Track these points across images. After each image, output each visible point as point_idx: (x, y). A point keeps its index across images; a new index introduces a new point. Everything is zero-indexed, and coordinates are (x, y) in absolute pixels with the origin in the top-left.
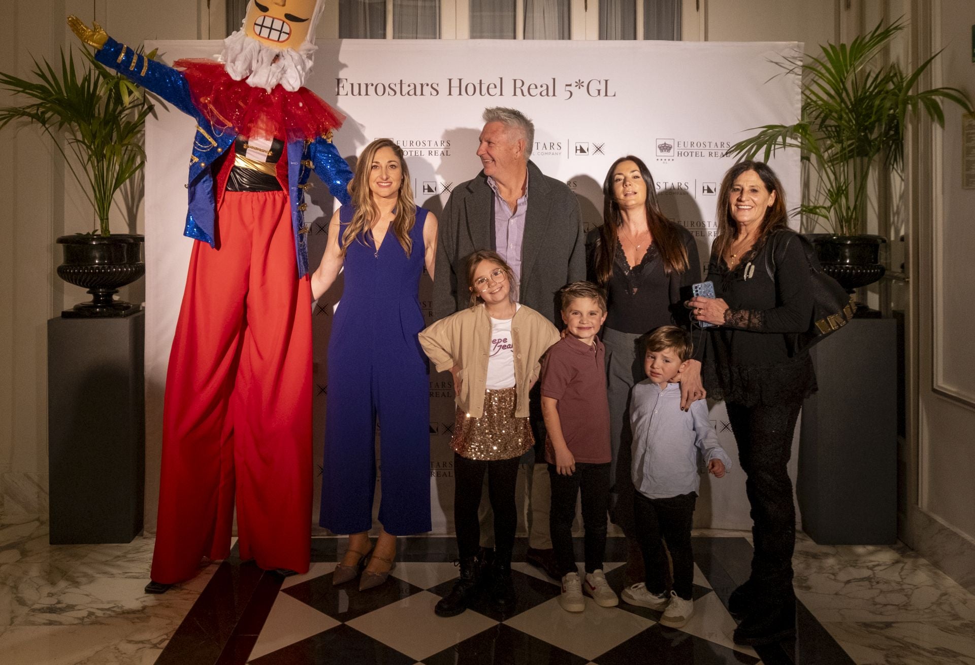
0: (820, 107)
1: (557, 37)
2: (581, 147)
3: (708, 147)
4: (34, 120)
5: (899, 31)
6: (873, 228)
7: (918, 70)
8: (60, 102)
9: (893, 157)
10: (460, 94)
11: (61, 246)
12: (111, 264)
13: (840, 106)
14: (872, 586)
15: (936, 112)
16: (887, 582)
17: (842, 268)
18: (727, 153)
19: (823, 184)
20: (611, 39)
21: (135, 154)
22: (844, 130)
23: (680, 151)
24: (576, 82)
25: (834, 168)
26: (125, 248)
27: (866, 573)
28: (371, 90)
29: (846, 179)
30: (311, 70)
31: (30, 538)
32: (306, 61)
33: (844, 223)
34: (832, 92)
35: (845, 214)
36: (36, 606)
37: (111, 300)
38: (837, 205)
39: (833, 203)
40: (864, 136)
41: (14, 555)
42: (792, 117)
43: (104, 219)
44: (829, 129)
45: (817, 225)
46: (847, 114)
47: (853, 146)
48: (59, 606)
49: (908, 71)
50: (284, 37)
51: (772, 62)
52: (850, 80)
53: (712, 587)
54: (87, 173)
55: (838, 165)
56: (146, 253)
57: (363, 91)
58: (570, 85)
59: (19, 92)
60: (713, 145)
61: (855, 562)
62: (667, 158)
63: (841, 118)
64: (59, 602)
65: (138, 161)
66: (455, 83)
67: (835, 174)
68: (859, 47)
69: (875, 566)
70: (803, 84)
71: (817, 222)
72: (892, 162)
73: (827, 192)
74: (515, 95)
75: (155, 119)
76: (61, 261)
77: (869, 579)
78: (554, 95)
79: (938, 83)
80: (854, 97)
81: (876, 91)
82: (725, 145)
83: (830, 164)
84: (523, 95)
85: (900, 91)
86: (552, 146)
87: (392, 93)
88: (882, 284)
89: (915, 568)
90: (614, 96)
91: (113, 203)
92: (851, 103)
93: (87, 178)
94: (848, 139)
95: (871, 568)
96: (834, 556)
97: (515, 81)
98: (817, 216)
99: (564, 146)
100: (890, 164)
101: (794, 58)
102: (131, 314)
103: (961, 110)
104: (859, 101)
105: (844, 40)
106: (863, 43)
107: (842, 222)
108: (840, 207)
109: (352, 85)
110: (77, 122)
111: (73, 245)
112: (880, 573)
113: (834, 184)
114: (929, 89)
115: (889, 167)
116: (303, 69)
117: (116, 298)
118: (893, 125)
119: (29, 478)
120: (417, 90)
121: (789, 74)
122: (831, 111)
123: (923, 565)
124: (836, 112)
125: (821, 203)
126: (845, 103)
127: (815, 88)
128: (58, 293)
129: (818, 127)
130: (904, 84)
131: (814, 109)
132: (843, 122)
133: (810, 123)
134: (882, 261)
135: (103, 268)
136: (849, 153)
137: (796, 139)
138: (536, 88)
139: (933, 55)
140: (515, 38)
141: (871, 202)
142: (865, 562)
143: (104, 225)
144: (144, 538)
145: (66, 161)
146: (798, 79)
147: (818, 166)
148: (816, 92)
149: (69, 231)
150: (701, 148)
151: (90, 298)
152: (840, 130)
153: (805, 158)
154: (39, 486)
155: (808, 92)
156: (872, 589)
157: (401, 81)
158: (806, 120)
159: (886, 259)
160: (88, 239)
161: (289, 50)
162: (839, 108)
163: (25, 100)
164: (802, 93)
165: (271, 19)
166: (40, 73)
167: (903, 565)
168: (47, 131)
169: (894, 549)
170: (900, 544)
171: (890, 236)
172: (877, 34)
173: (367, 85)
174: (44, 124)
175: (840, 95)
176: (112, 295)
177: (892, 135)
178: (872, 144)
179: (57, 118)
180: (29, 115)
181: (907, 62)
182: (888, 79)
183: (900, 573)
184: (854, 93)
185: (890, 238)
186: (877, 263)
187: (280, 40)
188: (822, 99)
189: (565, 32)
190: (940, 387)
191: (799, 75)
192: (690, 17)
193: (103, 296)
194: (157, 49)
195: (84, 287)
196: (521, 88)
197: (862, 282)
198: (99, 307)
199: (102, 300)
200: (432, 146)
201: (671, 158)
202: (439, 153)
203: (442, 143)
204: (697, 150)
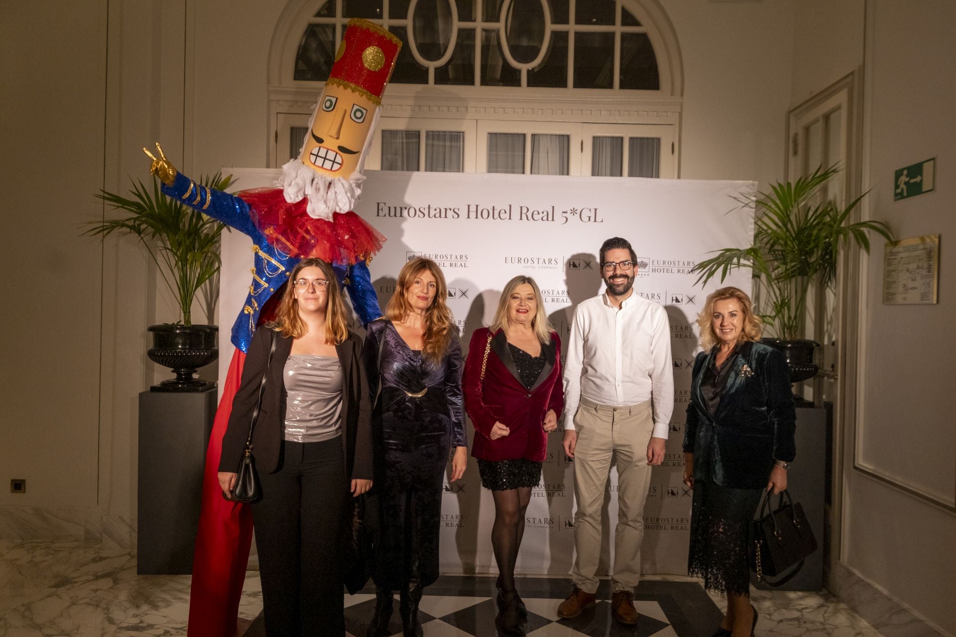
0: (769, 235)
1: (558, 173)
2: (574, 263)
3: (677, 265)
4: (133, 231)
5: (836, 174)
6: (810, 334)
7: (850, 206)
8: (152, 216)
9: (828, 277)
10: (477, 218)
11: (151, 334)
12: (190, 349)
13: (785, 234)
14: (800, 625)
15: (863, 241)
16: (813, 622)
18: (692, 271)
19: (770, 299)
20: (602, 176)
21: (213, 262)
22: (788, 254)
23: (654, 268)
24: (571, 210)
25: (779, 285)
26: (203, 337)
27: (796, 614)
28: (405, 212)
29: (789, 294)
30: (359, 197)
31: (122, 569)
32: (355, 189)
33: (786, 329)
34: (780, 224)
35: (787, 323)
36: (123, 625)
37: (191, 378)
38: (780, 315)
39: (778, 313)
40: (804, 259)
41: (107, 583)
42: (747, 242)
43: (187, 311)
46: (790, 241)
47: (795, 268)
48: (141, 625)
49: (842, 207)
50: (336, 166)
51: (731, 197)
52: (794, 214)
53: (670, 621)
54: (174, 275)
55: (783, 283)
56: (220, 341)
57: (398, 214)
58: (566, 212)
59: (118, 207)
60: (681, 263)
61: (787, 604)
62: (643, 274)
63: (786, 244)
64: (141, 622)
65: (217, 265)
66: (473, 209)
67: (779, 289)
68: (803, 186)
69: (803, 609)
70: (756, 216)
72: (827, 281)
73: (773, 304)
74: (521, 219)
75: (229, 233)
76: (151, 346)
77: (797, 619)
78: (553, 220)
79: (866, 217)
80: (797, 227)
81: (814, 223)
82: (691, 264)
83: (776, 282)
84: (528, 219)
85: (835, 223)
86: (550, 261)
87: (422, 215)
88: (816, 380)
89: (836, 612)
90: (602, 222)
91: (194, 298)
92: (795, 232)
93: (174, 278)
94: (792, 262)
95: (800, 611)
96: (770, 599)
97: (521, 208)
99: (560, 261)
100: (825, 282)
101: (750, 194)
102: (205, 390)
103: (884, 240)
104: (801, 230)
105: (789, 180)
106: (805, 184)
107: (784, 329)
108: (783, 317)
109: (389, 208)
110: (166, 233)
111: (160, 333)
112: (807, 615)
113: (778, 298)
114: (858, 222)
115: (824, 285)
116: (353, 196)
117: (195, 376)
118: (828, 251)
119: (123, 520)
120: (442, 213)
121: (744, 208)
122: (778, 239)
123: (842, 609)
124: (782, 239)
125: (768, 314)
126: (790, 233)
127: (766, 219)
128: (149, 373)
129: (767, 251)
130: (839, 217)
131: (765, 237)
132: (788, 247)
133: (760, 248)
134: (816, 361)
135: (185, 352)
136: (792, 273)
137: (749, 260)
138: (539, 214)
139: (863, 194)
140: (523, 173)
141: (809, 312)
142: (794, 606)
143: (187, 317)
145: (158, 267)
146: (751, 212)
147: (768, 285)
148: (767, 223)
149: (159, 321)
150: (672, 265)
151: (173, 376)
152: (785, 254)
153: (756, 276)
154: (130, 526)
155: (760, 223)
156: (800, 627)
157: (429, 206)
158: (758, 245)
159: (820, 359)
160: (173, 328)
161: (340, 178)
162: (784, 237)
163: (125, 214)
164: (755, 223)
165: (326, 150)
166: (137, 193)
167: (826, 608)
168: (141, 240)
169: (819, 595)
170: (825, 592)
171: (823, 340)
172: (818, 174)
173: (401, 208)
174: (140, 234)
175: (785, 225)
176: (192, 374)
177: (827, 259)
178: (811, 265)
179: (151, 230)
180: (127, 226)
181: (842, 198)
182: (825, 213)
183: (823, 615)
184: (797, 223)
185: (823, 343)
186: (812, 362)
187: (333, 169)
188: (770, 228)
189: (564, 169)
190: (860, 465)
191: (753, 208)
192: (666, 159)
193: (185, 374)
194: (232, 175)
195: (169, 367)
196: (526, 214)
197: (799, 378)
198: (181, 384)
199: (184, 378)
200: (453, 259)
201: (647, 274)
202: (459, 265)
203: (461, 257)
204: (668, 268)
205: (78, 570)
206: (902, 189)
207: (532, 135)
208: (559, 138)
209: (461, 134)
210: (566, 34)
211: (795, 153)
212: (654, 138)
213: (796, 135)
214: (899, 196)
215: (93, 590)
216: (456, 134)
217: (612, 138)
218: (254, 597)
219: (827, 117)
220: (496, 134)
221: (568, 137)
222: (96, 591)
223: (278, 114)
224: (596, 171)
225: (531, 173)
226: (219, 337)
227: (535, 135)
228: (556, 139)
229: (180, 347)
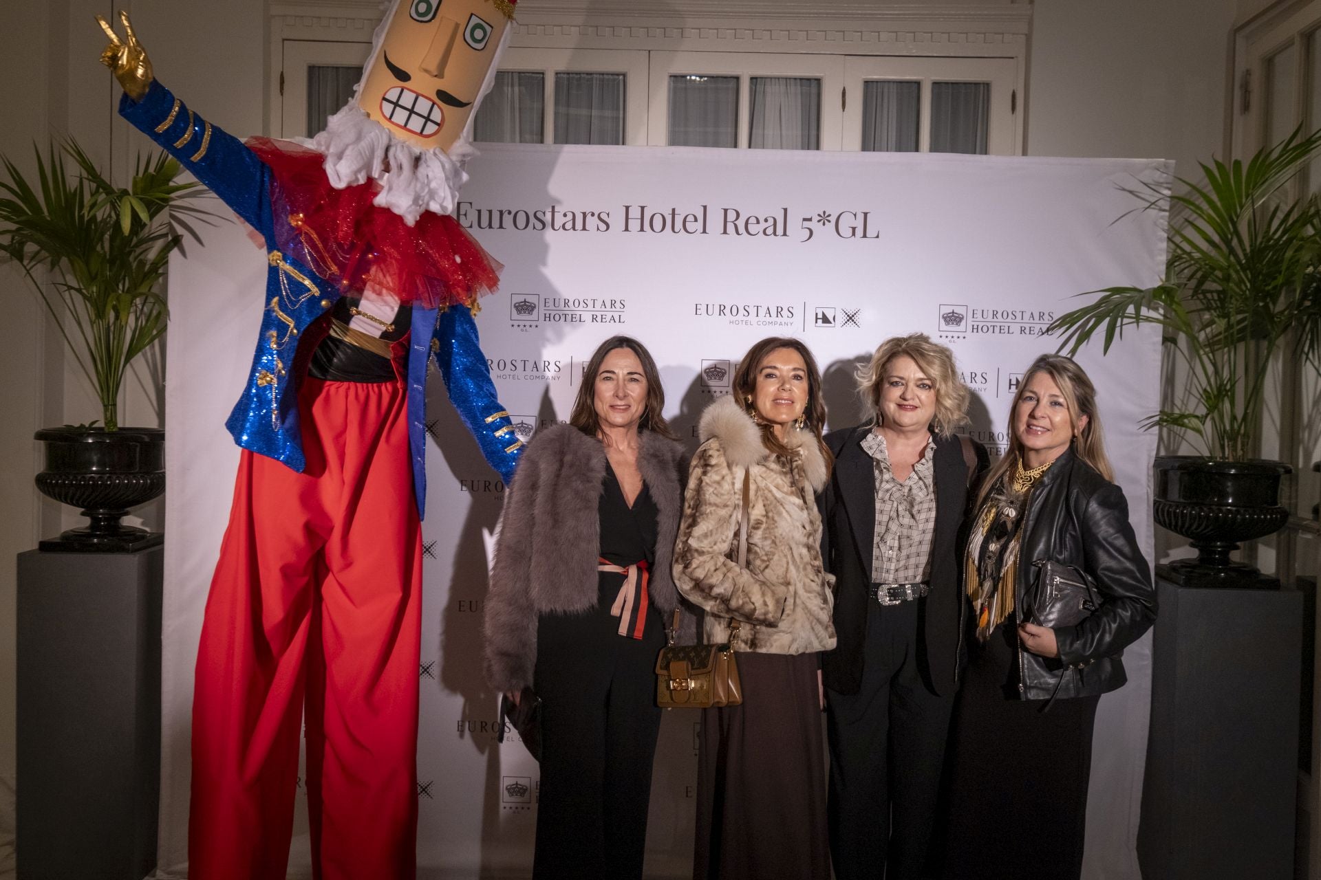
0: (1197, 261)
1: (800, 145)
2: (824, 314)
3: (1019, 319)
4: (8, 255)
6: (1271, 450)
8: (39, 226)
9: (1308, 342)
10: (642, 230)
11: (42, 442)
12: (113, 472)
13: (1228, 259)
17: (1221, 511)
18: (1048, 330)
19: (1195, 380)
20: (880, 150)
22: (1231, 298)
23: (975, 324)
24: (819, 215)
25: (1214, 356)
26: (138, 449)
28: (508, 219)
29: (1233, 373)
33: (1226, 441)
34: (1216, 238)
35: (1228, 428)
37: (119, 525)
38: (1216, 414)
39: (1210, 410)
40: (1263, 306)
42: (1152, 275)
43: (110, 404)
44: (1209, 296)
45: (1184, 444)
46: (1237, 272)
47: (1246, 323)
50: (431, 129)
51: (1124, 190)
52: (1247, 217)
54: (84, 335)
55: (1220, 351)
56: (167, 457)
57: (496, 223)
58: (810, 220)
60: (1027, 316)
62: (956, 335)
63: (1227, 278)
66: (635, 213)
67: (1214, 365)
68: (1262, 167)
70: (1171, 227)
71: (1183, 438)
72: (1306, 349)
73: (1201, 392)
74: (725, 232)
75: (183, 258)
76: (42, 467)
78: (785, 234)
80: (1251, 246)
81: (1284, 239)
82: (1046, 317)
83: (1207, 350)
84: (738, 233)
86: (779, 312)
87: (539, 226)
88: (1282, 537)
90: (877, 237)
91: (127, 378)
92: (1245, 255)
93: (84, 342)
94: (1238, 312)
97: (726, 211)
98: (1184, 429)
99: (798, 312)
100: (1302, 351)
101: (1159, 184)
102: (145, 548)
104: (1257, 254)
105: (1237, 154)
106: (1267, 163)
107: (1223, 440)
108: (1221, 417)
109: (479, 211)
110: (68, 258)
111: (58, 442)
113: (1212, 380)
115: (1300, 356)
117: (127, 522)
118: (1309, 291)
120: (578, 222)
121: (1148, 210)
122: (1213, 269)
124: (1221, 269)
125: (1191, 410)
126: (1236, 256)
127: (1190, 232)
129: (1191, 292)
131: (1187, 264)
132: (1231, 285)
133: (1179, 286)
134: (1283, 501)
135: (102, 478)
136: (1238, 333)
137: (1156, 309)
138: (758, 222)
140: (735, 145)
141: (1269, 411)
143: (109, 414)
146: (1162, 217)
147: (1190, 354)
148: (1191, 238)
149: (59, 422)
150: (1009, 319)
151: (87, 521)
152: (1225, 298)
153: (1169, 340)
155: (1178, 239)
157: (553, 207)
158: (1174, 280)
159: (1290, 498)
160: (82, 434)
161: (437, 151)
162: (1225, 263)
164: (1169, 239)
165: (414, 96)
168: (27, 274)
171: (1298, 462)
172: (1293, 144)
173: (501, 213)
174: (23, 264)
175: (1228, 242)
176: (120, 518)
178: (1275, 319)
179: (42, 254)
182: (1304, 219)
184: (1251, 240)
185: (1297, 465)
186: (1276, 504)
187: (424, 133)
188: (1199, 249)
191: (1164, 210)
192: (1001, 122)
193: (105, 519)
195: (77, 506)
196: (734, 223)
197: (1252, 532)
198: (97, 536)
199: (103, 526)
200: (596, 307)
201: (961, 335)
202: (608, 319)
203: (613, 304)
204: (1001, 324)
207: (752, 79)
208: (801, 86)
211: (1246, 107)
212: (979, 84)
213: (1248, 73)
216: (611, 77)
217: (901, 82)
219: (1308, 37)
220: (687, 77)
221: (818, 80)
223: (285, 42)
224: (869, 143)
225: (750, 147)
226: (167, 450)
227: (756, 78)
228: (796, 85)
229: (94, 469)
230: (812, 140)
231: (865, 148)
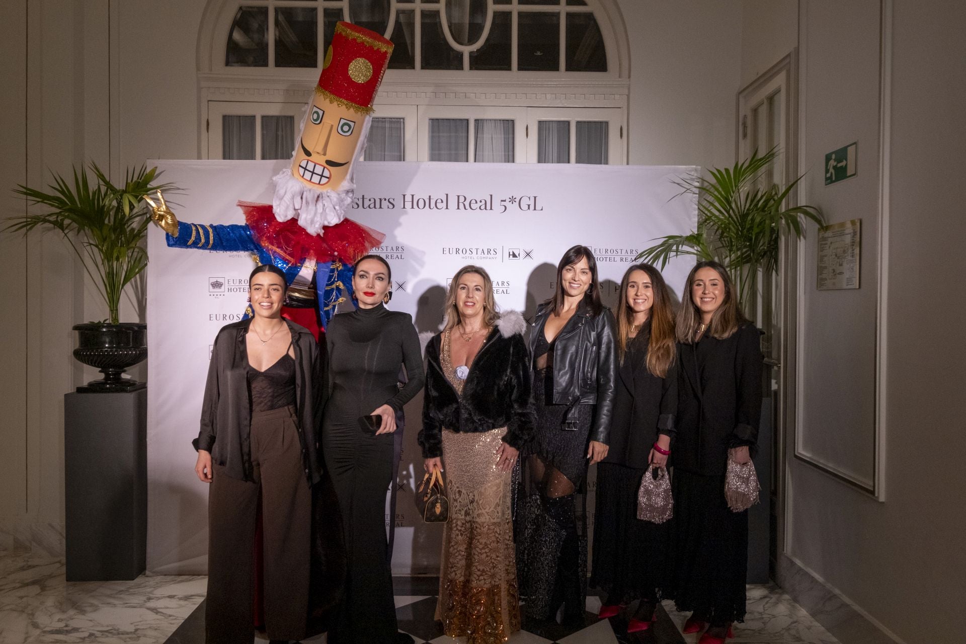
0: (713, 220)
1: (503, 160)
2: (513, 253)
3: (619, 254)
4: (56, 226)
8: (75, 211)
10: (413, 208)
11: (77, 332)
12: (118, 347)
13: (728, 220)
20: (548, 162)
21: (139, 256)
23: (596, 257)
24: (510, 198)
26: (131, 334)
31: (51, 576)
34: (723, 210)
37: (120, 378)
41: (36, 589)
42: (690, 229)
43: (114, 309)
46: (734, 227)
50: (324, 181)
51: (675, 183)
52: (736, 198)
54: (100, 271)
56: (148, 339)
58: (505, 201)
59: (39, 202)
60: (624, 252)
63: (730, 230)
65: (143, 262)
66: (409, 198)
70: (699, 202)
74: (458, 208)
76: (77, 346)
78: (491, 209)
80: (739, 213)
82: (634, 252)
84: (465, 208)
86: (489, 251)
89: (778, 602)
90: (542, 210)
91: (123, 294)
92: (737, 217)
93: (100, 276)
97: (458, 196)
99: (499, 252)
101: (693, 180)
102: (135, 391)
105: (726, 165)
110: (90, 228)
111: (86, 332)
117: (125, 376)
120: (377, 204)
121: (687, 194)
123: (785, 600)
126: (733, 219)
127: (709, 206)
128: (77, 373)
135: (111, 351)
137: (692, 247)
138: (476, 202)
139: (799, 177)
140: (467, 161)
143: (114, 315)
144: (147, 576)
145: (85, 268)
146: (694, 198)
148: (710, 209)
149: (85, 320)
150: (614, 254)
151: (101, 377)
154: (58, 532)
155: (703, 209)
157: (363, 196)
158: (702, 231)
160: (100, 327)
161: (329, 191)
162: (727, 222)
163: (46, 210)
164: (699, 209)
165: (313, 164)
166: (59, 188)
168: (66, 237)
171: (772, 329)
174: (63, 230)
175: (728, 212)
176: (121, 374)
179: (75, 225)
180: (50, 222)
182: (770, 197)
184: (739, 209)
187: (321, 183)
188: (713, 214)
190: (800, 454)
191: (696, 194)
192: (615, 146)
193: (113, 374)
194: (156, 168)
195: (95, 366)
196: (463, 203)
198: (109, 384)
199: (112, 378)
200: (389, 251)
202: (395, 257)
203: (397, 248)
204: (610, 256)
205: (5, 578)
206: (832, 174)
207: (475, 120)
208: (503, 122)
209: (402, 120)
210: (508, 15)
211: (745, 136)
212: (603, 122)
213: (745, 117)
214: (829, 181)
215: (19, 597)
216: (396, 120)
217: (559, 122)
218: (186, 600)
219: (771, 99)
220: (437, 119)
221: (513, 121)
222: (21, 598)
223: (209, 102)
224: (542, 159)
225: (475, 161)
226: (148, 335)
227: (478, 120)
228: (500, 123)
229: (107, 346)
230: (510, 157)
231: (540, 161)
